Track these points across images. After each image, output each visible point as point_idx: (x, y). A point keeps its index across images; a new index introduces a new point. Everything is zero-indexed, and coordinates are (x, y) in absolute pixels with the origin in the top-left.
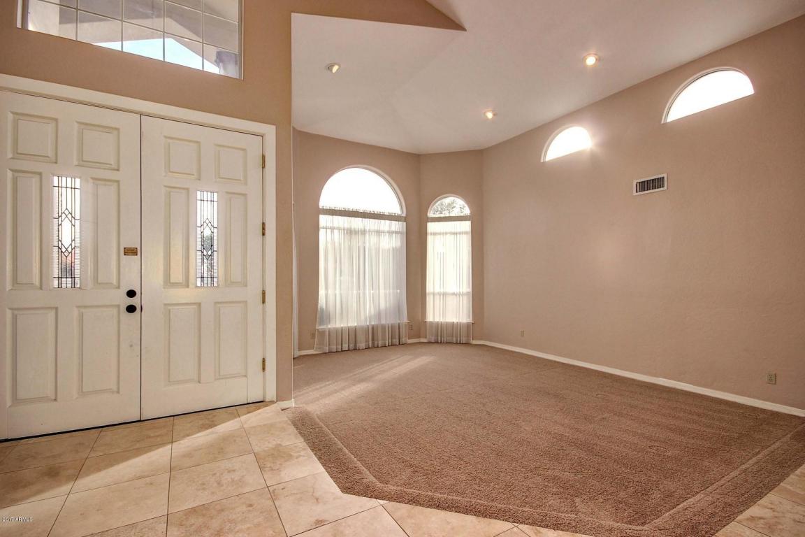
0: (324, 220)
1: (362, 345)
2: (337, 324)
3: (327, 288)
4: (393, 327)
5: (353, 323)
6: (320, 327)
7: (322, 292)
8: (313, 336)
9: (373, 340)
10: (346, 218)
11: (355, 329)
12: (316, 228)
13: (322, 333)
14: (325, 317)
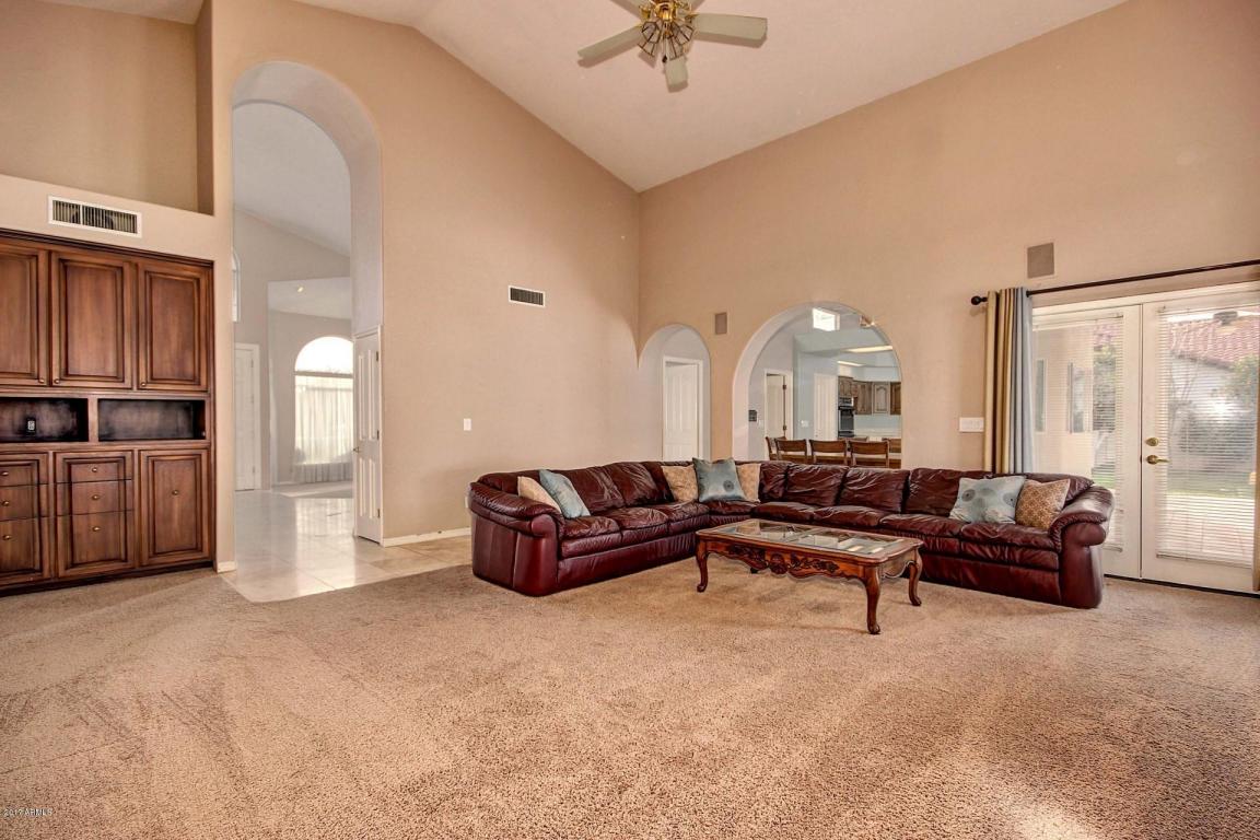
0: (299, 380)
1: (319, 479)
2: (312, 461)
3: (302, 435)
4: (345, 465)
5: (325, 461)
6: (295, 464)
7: (298, 439)
8: (291, 471)
9: (345, 473)
10: (320, 378)
11: (328, 466)
12: (293, 386)
13: (299, 468)
14: (301, 455)
